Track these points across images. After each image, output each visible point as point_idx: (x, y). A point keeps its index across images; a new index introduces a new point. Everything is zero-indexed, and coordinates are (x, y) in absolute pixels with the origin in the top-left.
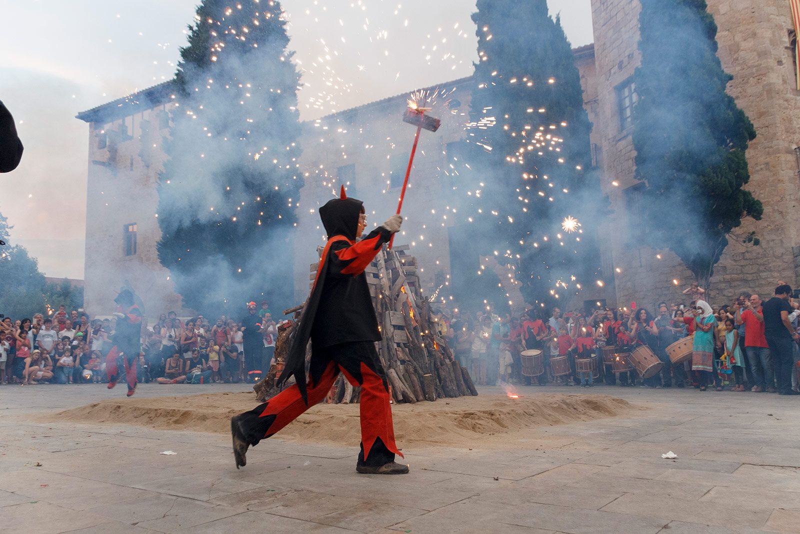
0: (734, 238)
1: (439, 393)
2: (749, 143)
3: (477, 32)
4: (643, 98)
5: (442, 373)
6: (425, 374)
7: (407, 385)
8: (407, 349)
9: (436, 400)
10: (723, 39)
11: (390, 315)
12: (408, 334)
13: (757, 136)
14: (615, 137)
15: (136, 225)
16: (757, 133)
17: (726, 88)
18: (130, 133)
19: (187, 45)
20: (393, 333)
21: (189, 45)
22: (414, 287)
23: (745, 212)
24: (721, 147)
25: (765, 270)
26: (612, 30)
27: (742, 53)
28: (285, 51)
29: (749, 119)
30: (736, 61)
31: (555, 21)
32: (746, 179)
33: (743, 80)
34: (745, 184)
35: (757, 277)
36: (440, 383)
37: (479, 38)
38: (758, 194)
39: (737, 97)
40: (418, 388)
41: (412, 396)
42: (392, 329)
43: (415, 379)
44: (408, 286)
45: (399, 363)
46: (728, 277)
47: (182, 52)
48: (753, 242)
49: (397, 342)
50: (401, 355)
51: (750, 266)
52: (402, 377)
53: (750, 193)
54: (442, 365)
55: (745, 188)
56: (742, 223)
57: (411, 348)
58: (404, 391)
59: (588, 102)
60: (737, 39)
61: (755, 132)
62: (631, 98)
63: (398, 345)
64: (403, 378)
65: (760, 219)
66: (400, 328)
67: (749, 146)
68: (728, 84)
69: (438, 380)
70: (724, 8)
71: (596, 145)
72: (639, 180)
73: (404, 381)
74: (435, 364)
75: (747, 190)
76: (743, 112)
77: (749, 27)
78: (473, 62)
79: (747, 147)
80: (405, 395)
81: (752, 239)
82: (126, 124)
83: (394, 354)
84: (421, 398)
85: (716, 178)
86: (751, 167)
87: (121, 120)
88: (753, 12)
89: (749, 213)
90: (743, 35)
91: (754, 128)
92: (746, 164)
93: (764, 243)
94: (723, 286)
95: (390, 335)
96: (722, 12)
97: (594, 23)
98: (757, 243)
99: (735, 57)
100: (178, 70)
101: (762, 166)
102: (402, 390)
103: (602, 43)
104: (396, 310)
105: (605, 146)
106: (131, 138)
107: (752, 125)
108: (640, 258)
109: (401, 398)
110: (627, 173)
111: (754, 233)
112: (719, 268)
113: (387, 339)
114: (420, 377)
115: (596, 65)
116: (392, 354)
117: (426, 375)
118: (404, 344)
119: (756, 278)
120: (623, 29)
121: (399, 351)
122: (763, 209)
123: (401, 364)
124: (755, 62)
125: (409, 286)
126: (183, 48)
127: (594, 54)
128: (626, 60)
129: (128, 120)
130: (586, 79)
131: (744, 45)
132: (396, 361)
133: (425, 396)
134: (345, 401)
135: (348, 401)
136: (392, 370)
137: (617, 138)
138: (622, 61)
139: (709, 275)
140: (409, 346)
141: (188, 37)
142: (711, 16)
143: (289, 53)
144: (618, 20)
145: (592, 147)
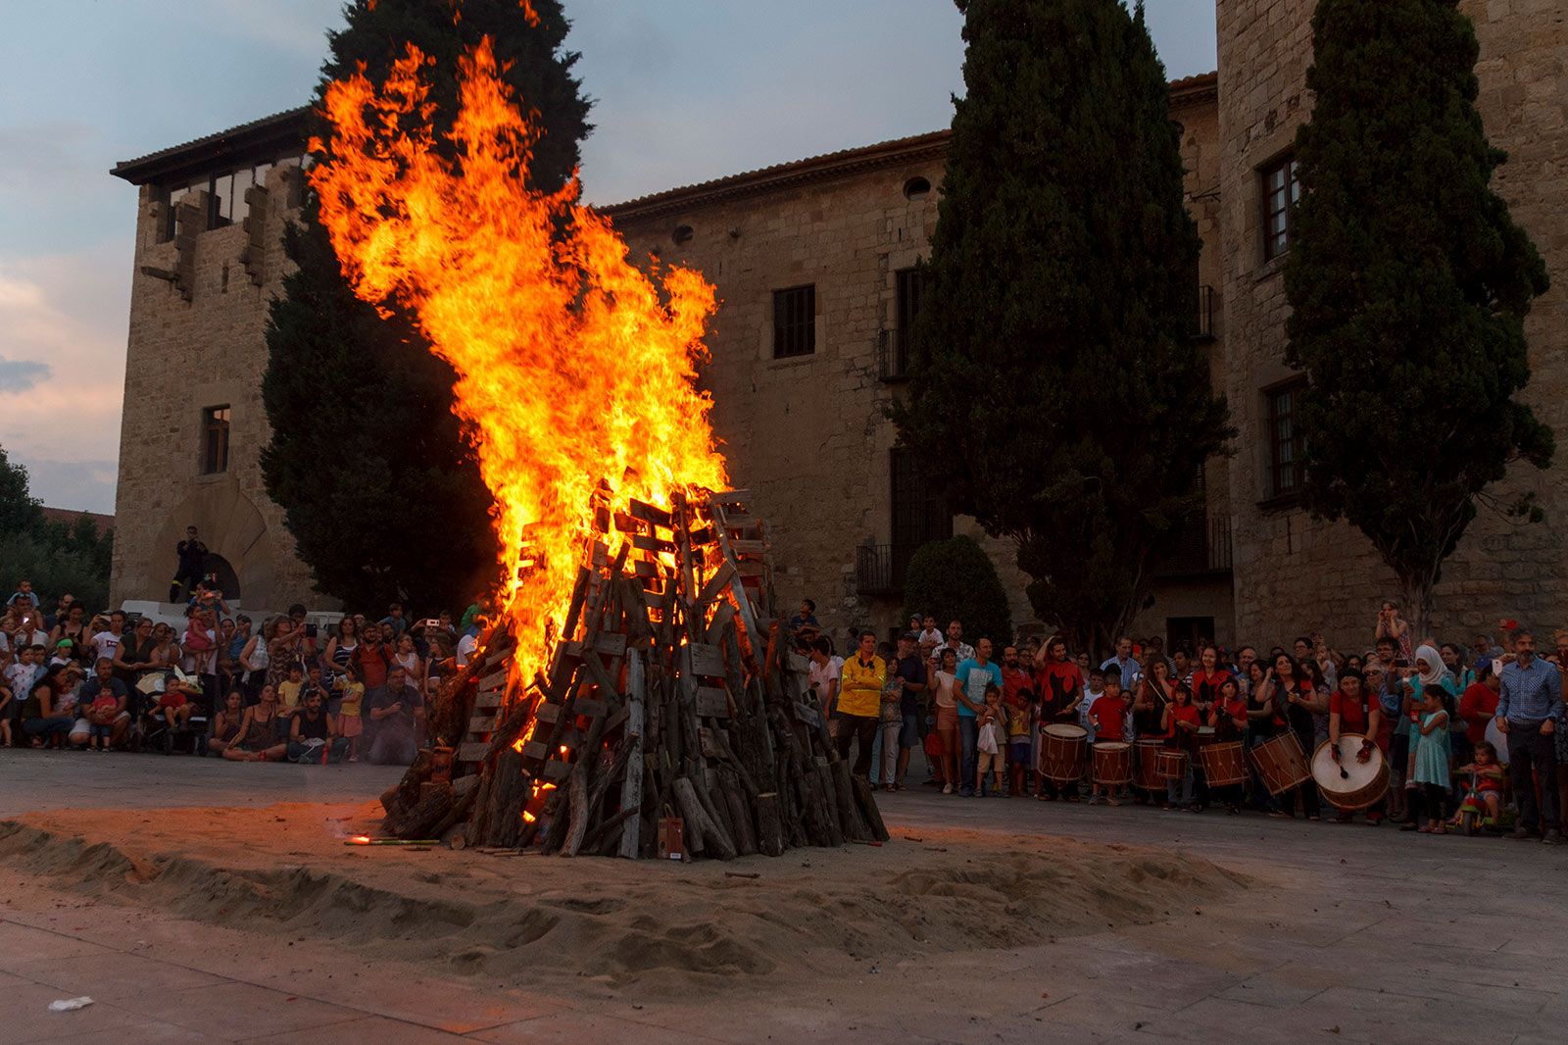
0: (1490, 503)
1: (795, 836)
2: (1534, 301)
3: (964, 29)
4: (1311, 191)
5: (805, 789)
6: (762, 793)
7: (717, 818)
8: (725, 733)
9: (783, 852)
10: (1491, 74)
11: (690, 651)
12: (731, 697)
13: (1551, 287)
14: (1249, 275)
15: (229, 410)
16: (1551, 281)
17: (1492, 181)
18: (224, 212)
19: (343, 26)
20: (695, 693)
21: (347, 26)
22: (756, 589)
23: (1516, 450)
24: (1473, 307)
25: (1551, 574)
26: (1257, 44)
27: (1528, 107)
28: (556, 52)
29: (1537, 249)
30: (1517, 122)
31: (1132, 14)
32: (1522, 379)
33: (1529, 166)
34: (1520, 388)
35: (1533, 590)
36: (799, 812)
37: (968, 45)
38: (1546, 410)
39: (1515, 202)
40: (743, 824)
41: (726, 843)
42: (694, 685)
43: (738, 802)
44: (741, 586)
45: (703, 764)
46: (1472, 585)
47: (332, 41)
48: (1528, 514)
49: (703, 714)
50: (708, 745)
51: (1521, 565)
52: (707, 798)
53: (1528, 410)
54: (806, 770)
55: (1518, 397)
56: (1509, 472)
57: (733, 729)
58: (707, 832)
59: (1201, 196)
60: (1521, 76)
61: (1548, 278)
62: (1288, 192)
63: (706, 721)
64: (709, 800)
65: (1547, 466)
66: (712, 682)
67: (1533, 308)
68: (1496, 171)
69: (794, 805)
70: (1496, 9)
71: (1211, 289)
72: (1294, 368)
73: (711, 806)
74: (790, 767)
75: (1522, 402)
76: (1524, 235)
77: (1547, 52)
78: (953, 95)
79: (1529, 310)
80: (709, 841)
81: (1527, 508)
82: (218, 193)
83: (692, 744)
84: (748, 846)
85: (1457, 374)
86: (1536, 354)
87: (208, 183)
88: (1559, 21)
89: (1524, 453)
90: (1535, 69)
91: (1546, 270)
92: (1523, 345)
93: (1552, 519)
94: (1460, 603)
95: (688, 698)
96: (1493, 16)
97: (1221, 27)
98: (1537, 516)
99: (1514, 115)
100: (322, 80)
101: (1559, 353)
102: (704, 828)
103: (1235, 72)
104: (706, 642)
105: (1229, 292)
106: (227, 222)
107: (1543, 262)
108: (1289, 534)
109: (699, 846)
110: (1272, 353)
111: (1531, 495)
112: (1455, 565)
113: (680, 707)
114: (750, 798)
115: (1220, 116)
116: (688, 742)
117: (764, 795)
118: (719, 720)
119: (1530, 590)
120: (1280, 45)
121: (704, 736)
122: (1556, 446)
123: (709, 767)
124: (1556, 128)
125: (744, 586)
126: (335, 33)
127: (1216, 94)
128: (1283, 110)
129: (223, 185)
130: (1199, 147)
131: (1535, 90)
132: (697, 760)
133: (759, 846)
134: (564, 850)
135: (572, 851)
136: (685, 781)
137: (1255, 277)
138: (1275, 111)
139: (1432, 582)
140: (731, 724)
141: (346, 10)
142: (1468, 23)
143: (565, 57)
144: (1271, 23)
145: (1203, 292)
